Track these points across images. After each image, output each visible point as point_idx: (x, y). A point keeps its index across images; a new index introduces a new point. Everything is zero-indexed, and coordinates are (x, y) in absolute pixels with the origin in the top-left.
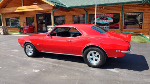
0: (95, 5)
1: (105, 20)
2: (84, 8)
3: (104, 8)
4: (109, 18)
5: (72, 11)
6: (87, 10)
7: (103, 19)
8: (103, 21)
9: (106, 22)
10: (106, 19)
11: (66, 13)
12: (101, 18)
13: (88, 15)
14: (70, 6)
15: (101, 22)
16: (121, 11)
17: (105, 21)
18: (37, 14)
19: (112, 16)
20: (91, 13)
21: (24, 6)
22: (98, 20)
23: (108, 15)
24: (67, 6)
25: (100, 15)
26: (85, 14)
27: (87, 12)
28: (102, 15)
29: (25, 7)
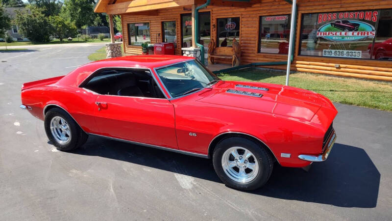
1: (350, 30)
4: (363, 25)
5: (258, 5)
7: (343, 28)
8: (343, 33)
10: (354, 27)
11: (243, 10)
12: (336, 25)
13: (300, 16)
17: (350, 33)
18: (182, 15)
19: (375, 19)
20: (308, 8)
22: (329, 30)
23: (361, 15)
25: (335, 15)
28: (342, 15)
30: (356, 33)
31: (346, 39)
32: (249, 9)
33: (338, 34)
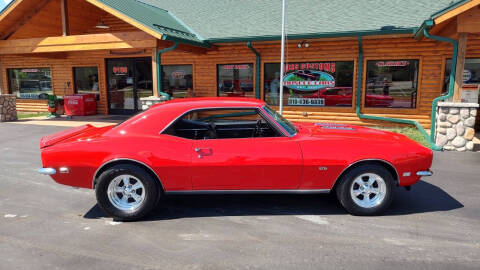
0: (279, 38)
1: (313, 79)
2: (248, 43)
3: (307, 45)
4: (323, 75)
5: (215, 52)
6: (258, 51)
7: (306, 78)
8: (306, 83)
9: (313, 85)
10: (316, 77)
11: (196, 57)
12: (298, 75)
13: (262, 65)
14: (207, 38)
15: (302, 85)
16: (357, 55)
17: (313, 83)
18: (107, 60)
19: (333, 70)
20: (271, 58)
21: (68, 34)
22: (292, 79)
23: (321, 66)
24: (200, 38)
25: (297, 65)
26: (254, 62)
27: (258, 55)
28: (303, 66)
29: (72, 39)
30: (318, 83)
31: (309, 88)
32: (204, 56)
33: (302, 83)
